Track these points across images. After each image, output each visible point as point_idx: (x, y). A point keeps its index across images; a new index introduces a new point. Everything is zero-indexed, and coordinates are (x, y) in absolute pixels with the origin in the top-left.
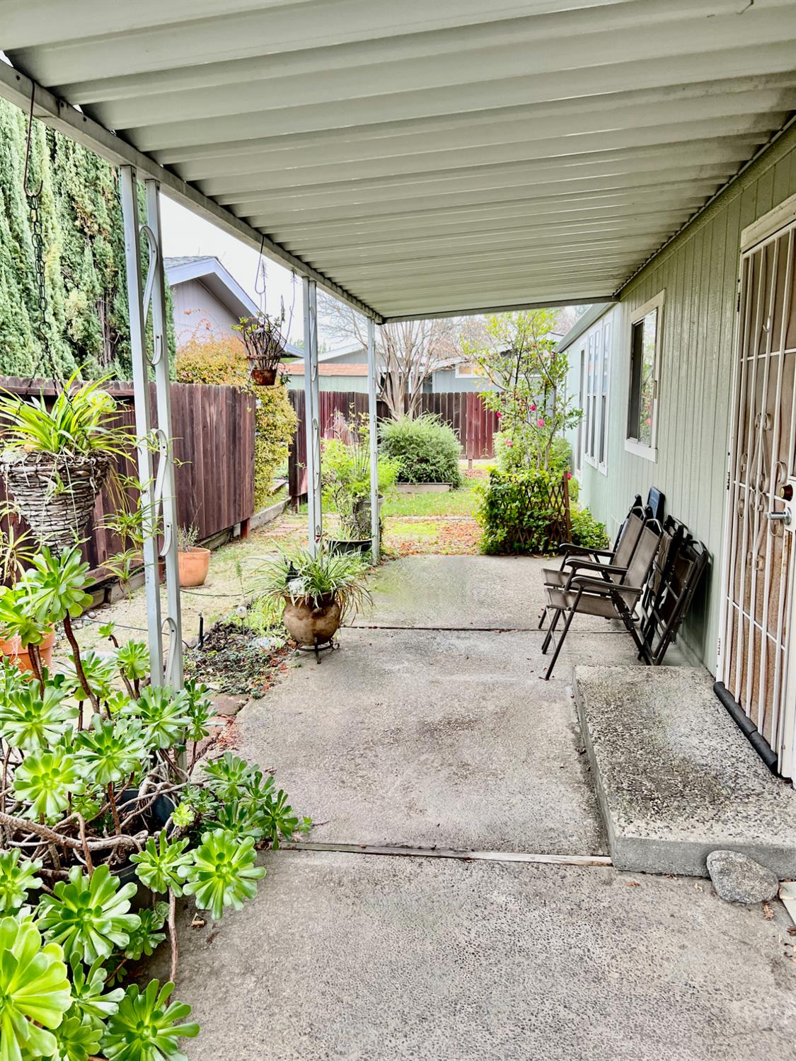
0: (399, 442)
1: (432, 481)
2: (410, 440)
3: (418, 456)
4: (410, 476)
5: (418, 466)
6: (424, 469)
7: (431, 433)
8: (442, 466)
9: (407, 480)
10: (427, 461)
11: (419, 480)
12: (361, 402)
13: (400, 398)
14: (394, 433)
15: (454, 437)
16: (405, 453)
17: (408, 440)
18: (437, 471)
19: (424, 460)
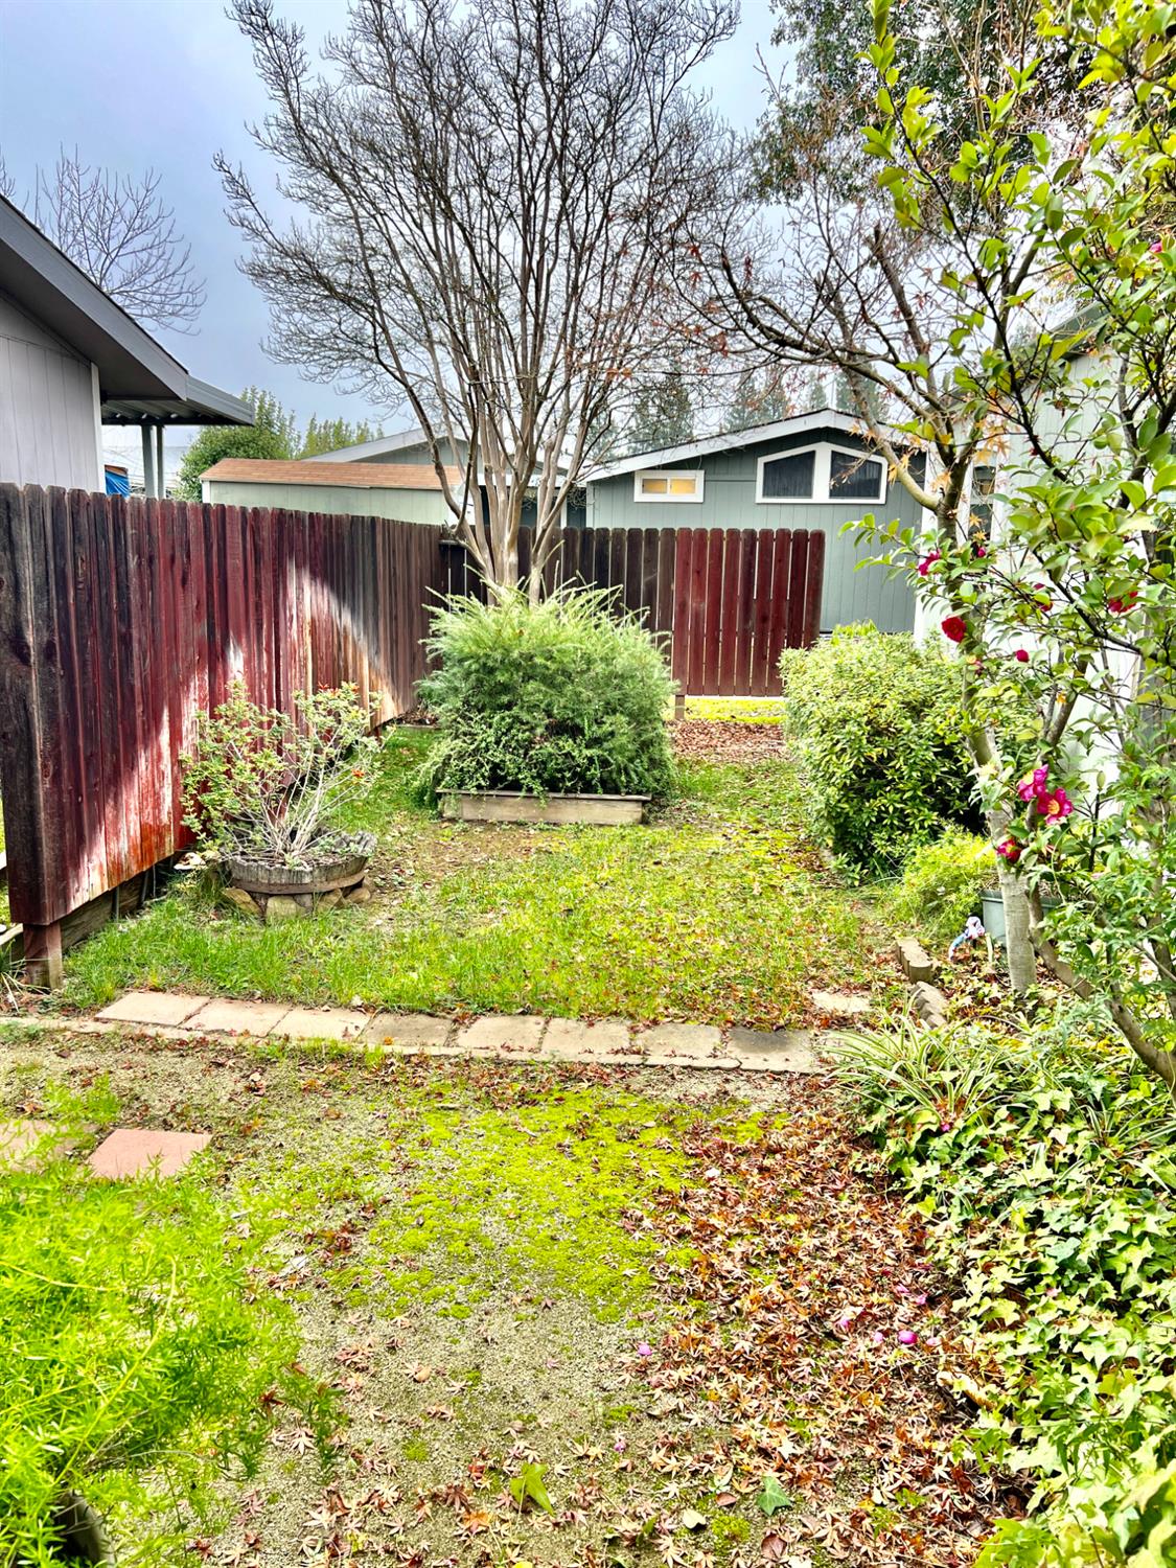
0: (491, 671)
1: (589, 788)
2: (527, 668)
3: (550, 715)
4: (525, 777)
5: (549, 747)
6: (568, 755)
7: (588, 646)
8: (621, 750)
9: (516, 786)
10: (575, 731)
11: (552, 785)
12: (400, 547)
13: (508, 537)
14: (477, 643)
15: (655, 657)
16: (509, 706)
17: (518, 667)
18: (605, 763)
19: (564, 728)
